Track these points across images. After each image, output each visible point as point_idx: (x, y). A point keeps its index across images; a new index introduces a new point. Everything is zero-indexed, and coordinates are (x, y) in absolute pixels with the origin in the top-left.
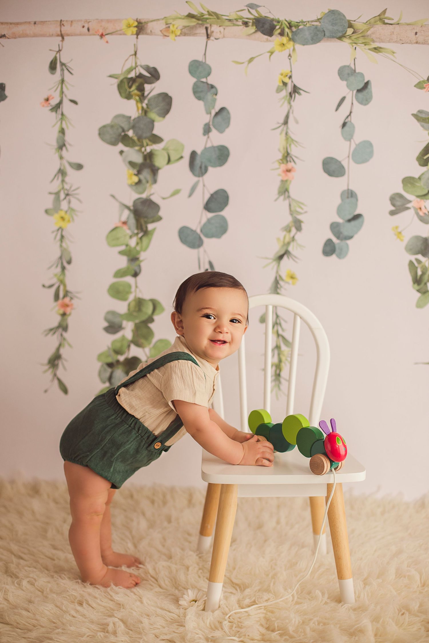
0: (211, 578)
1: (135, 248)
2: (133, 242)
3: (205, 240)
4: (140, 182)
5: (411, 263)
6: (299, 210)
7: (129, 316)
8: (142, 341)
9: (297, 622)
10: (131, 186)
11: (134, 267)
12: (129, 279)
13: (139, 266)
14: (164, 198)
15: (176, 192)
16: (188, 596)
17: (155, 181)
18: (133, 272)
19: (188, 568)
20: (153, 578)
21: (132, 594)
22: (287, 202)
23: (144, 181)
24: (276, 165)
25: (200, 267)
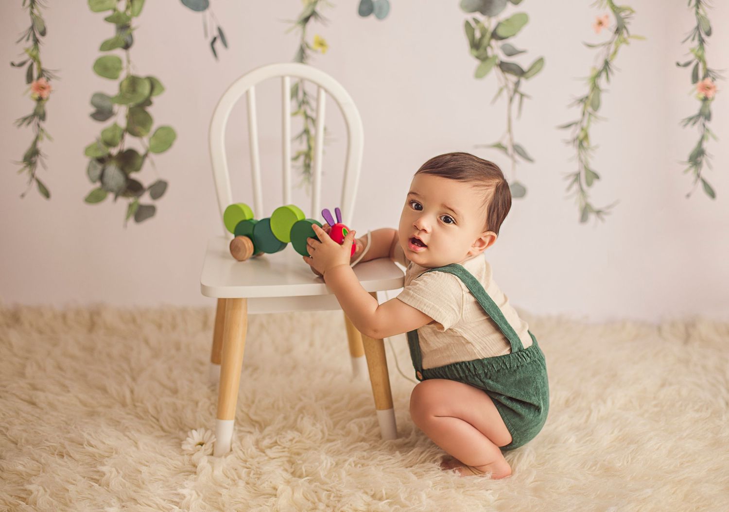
0: (219, 414)
1: (125, 13)
2: (121, 6)
3: (213, 1)
5: (467, 24)
7: (121, 98)
8: (139, 129)
9: (329, 464)
11: (124, 37)
12: (119, 53)
13: (131, 36)
16: (193, 438)
18: (123, 44)
19: (197, 403)
20: (154, 417)
21: (126, 438)
25: (206, 35)
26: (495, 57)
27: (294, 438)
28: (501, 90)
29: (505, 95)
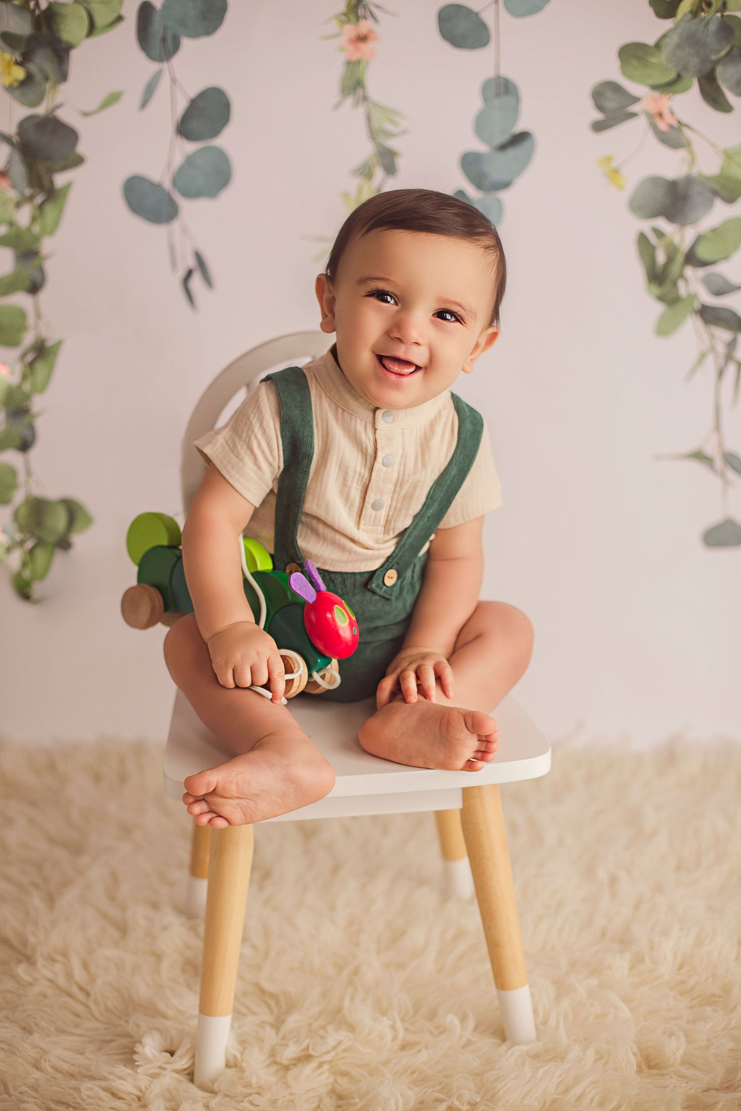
1: (29, 229)
2: (23, 217)
3: (186, 206)
4: (28, 81)
5: (642, 239)
6: (389, 127)
10: (10, 89)
11: (30, 271)
12: (21, 300)
13: (41, 270)
14: (86, 114)
15: (112, 99)
17: (63, 77)
18: (27, 284)
22: (361, 111)
23: (39, 77)
24: (334, 27)
25: (174, 265)
26: (693, 297)
27: (340, 1042)
28: (702, 356)
29: (711, 366)
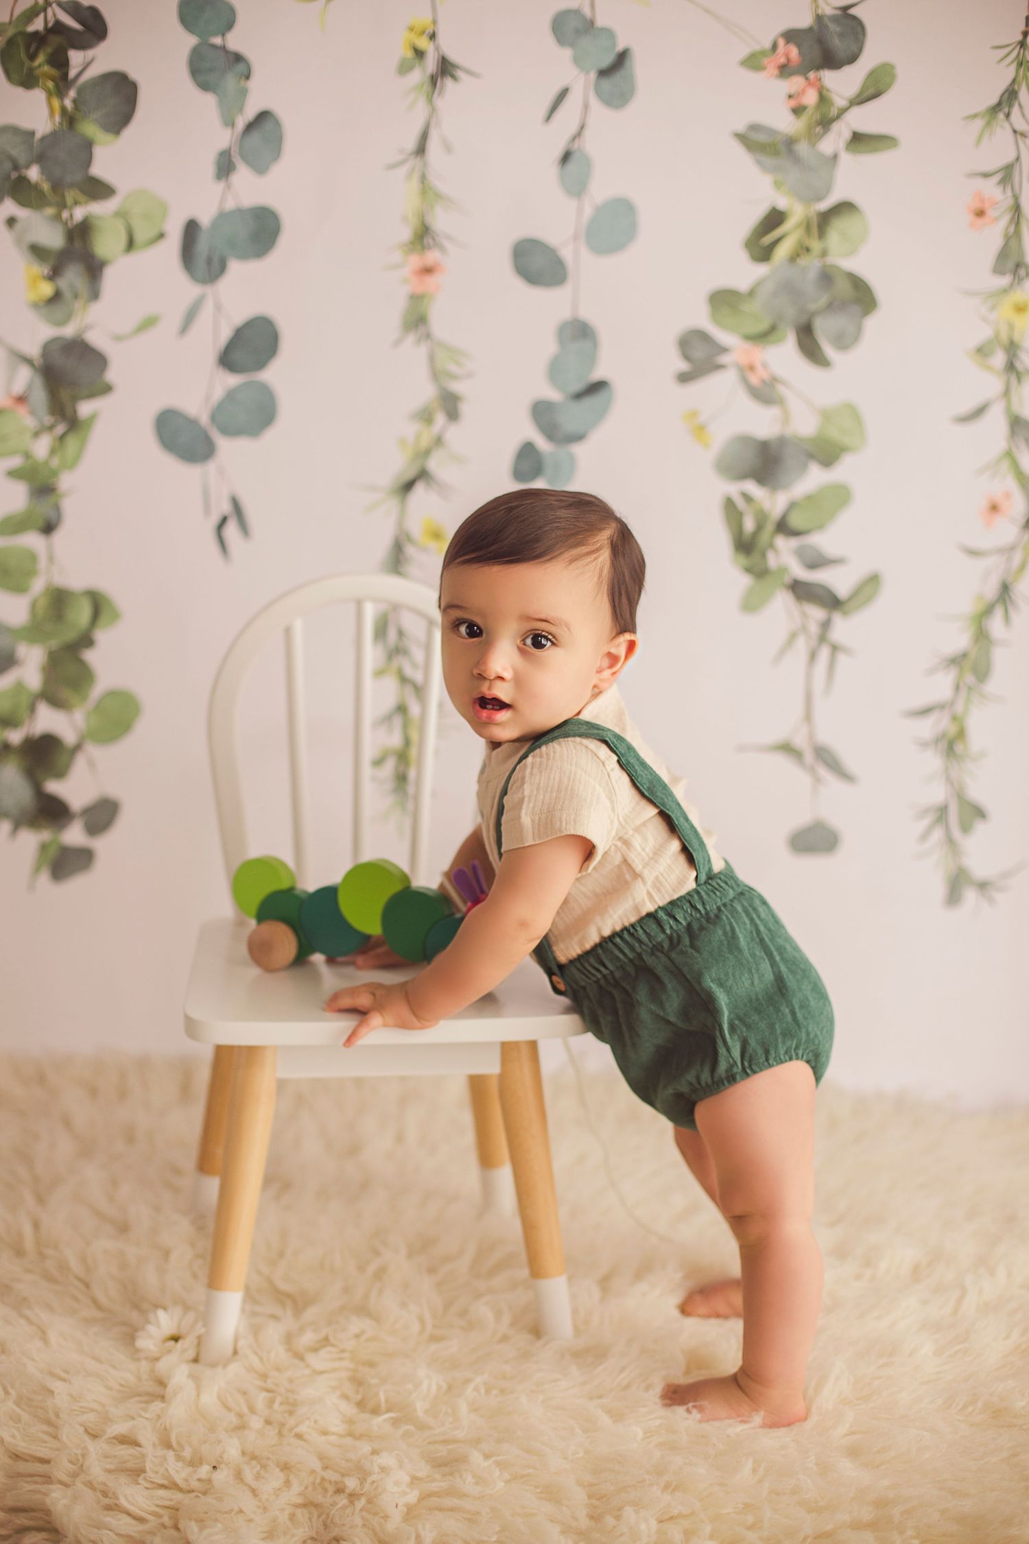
0: (214, 1281)
1: (46, 463)
2: (41, 448)
3: (222, 442)
4: (57, 297)
5: (729, 505)
6: (453, 368)
7: (34, 632)
8: (66, 693)
9: (434, 1388)
10: (35, 306)
11: (44, 509)
12: (32, 540)
13: (57, 509)
14: (118, 338)
15: (148, 323)
16: (159, 1326)
17: (95, 295)
18: (41, 523)
19: (166, 1254)
20: (80, 1279)
21: (23, 1322)
22: (423, 350)
23: (68, 295)
24: (397, 256)
25: (207, 509)
26: (783, 570)
27: (363, 1332)
28: (793, 637)
29: (802, 646)
